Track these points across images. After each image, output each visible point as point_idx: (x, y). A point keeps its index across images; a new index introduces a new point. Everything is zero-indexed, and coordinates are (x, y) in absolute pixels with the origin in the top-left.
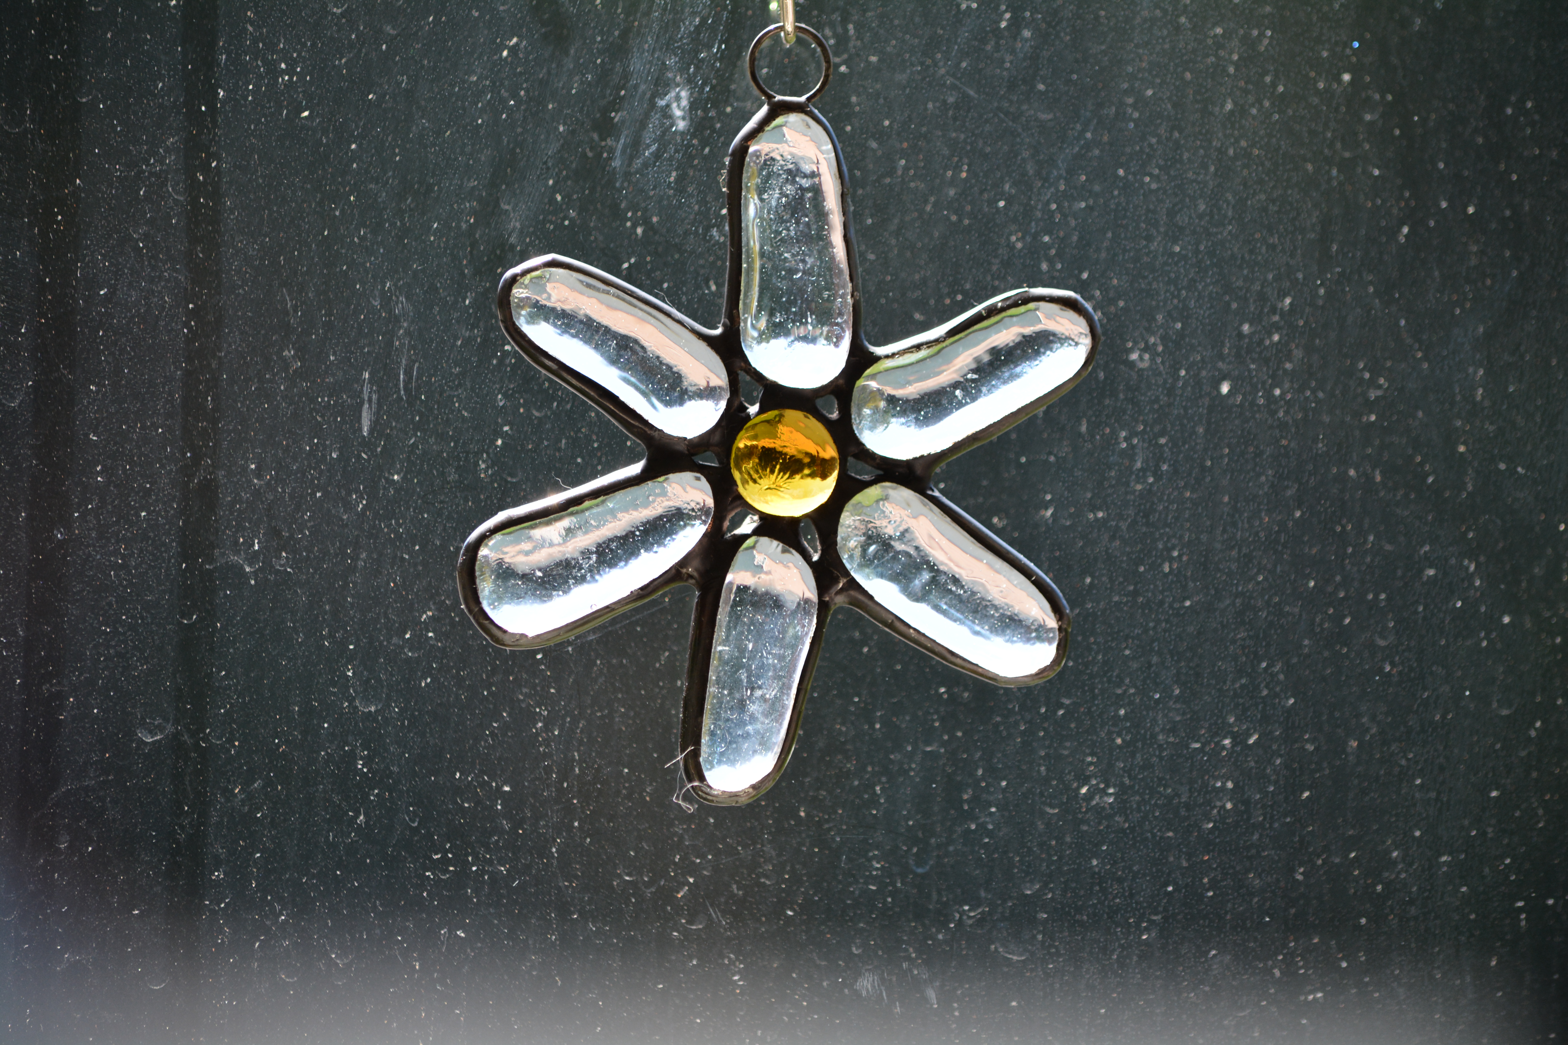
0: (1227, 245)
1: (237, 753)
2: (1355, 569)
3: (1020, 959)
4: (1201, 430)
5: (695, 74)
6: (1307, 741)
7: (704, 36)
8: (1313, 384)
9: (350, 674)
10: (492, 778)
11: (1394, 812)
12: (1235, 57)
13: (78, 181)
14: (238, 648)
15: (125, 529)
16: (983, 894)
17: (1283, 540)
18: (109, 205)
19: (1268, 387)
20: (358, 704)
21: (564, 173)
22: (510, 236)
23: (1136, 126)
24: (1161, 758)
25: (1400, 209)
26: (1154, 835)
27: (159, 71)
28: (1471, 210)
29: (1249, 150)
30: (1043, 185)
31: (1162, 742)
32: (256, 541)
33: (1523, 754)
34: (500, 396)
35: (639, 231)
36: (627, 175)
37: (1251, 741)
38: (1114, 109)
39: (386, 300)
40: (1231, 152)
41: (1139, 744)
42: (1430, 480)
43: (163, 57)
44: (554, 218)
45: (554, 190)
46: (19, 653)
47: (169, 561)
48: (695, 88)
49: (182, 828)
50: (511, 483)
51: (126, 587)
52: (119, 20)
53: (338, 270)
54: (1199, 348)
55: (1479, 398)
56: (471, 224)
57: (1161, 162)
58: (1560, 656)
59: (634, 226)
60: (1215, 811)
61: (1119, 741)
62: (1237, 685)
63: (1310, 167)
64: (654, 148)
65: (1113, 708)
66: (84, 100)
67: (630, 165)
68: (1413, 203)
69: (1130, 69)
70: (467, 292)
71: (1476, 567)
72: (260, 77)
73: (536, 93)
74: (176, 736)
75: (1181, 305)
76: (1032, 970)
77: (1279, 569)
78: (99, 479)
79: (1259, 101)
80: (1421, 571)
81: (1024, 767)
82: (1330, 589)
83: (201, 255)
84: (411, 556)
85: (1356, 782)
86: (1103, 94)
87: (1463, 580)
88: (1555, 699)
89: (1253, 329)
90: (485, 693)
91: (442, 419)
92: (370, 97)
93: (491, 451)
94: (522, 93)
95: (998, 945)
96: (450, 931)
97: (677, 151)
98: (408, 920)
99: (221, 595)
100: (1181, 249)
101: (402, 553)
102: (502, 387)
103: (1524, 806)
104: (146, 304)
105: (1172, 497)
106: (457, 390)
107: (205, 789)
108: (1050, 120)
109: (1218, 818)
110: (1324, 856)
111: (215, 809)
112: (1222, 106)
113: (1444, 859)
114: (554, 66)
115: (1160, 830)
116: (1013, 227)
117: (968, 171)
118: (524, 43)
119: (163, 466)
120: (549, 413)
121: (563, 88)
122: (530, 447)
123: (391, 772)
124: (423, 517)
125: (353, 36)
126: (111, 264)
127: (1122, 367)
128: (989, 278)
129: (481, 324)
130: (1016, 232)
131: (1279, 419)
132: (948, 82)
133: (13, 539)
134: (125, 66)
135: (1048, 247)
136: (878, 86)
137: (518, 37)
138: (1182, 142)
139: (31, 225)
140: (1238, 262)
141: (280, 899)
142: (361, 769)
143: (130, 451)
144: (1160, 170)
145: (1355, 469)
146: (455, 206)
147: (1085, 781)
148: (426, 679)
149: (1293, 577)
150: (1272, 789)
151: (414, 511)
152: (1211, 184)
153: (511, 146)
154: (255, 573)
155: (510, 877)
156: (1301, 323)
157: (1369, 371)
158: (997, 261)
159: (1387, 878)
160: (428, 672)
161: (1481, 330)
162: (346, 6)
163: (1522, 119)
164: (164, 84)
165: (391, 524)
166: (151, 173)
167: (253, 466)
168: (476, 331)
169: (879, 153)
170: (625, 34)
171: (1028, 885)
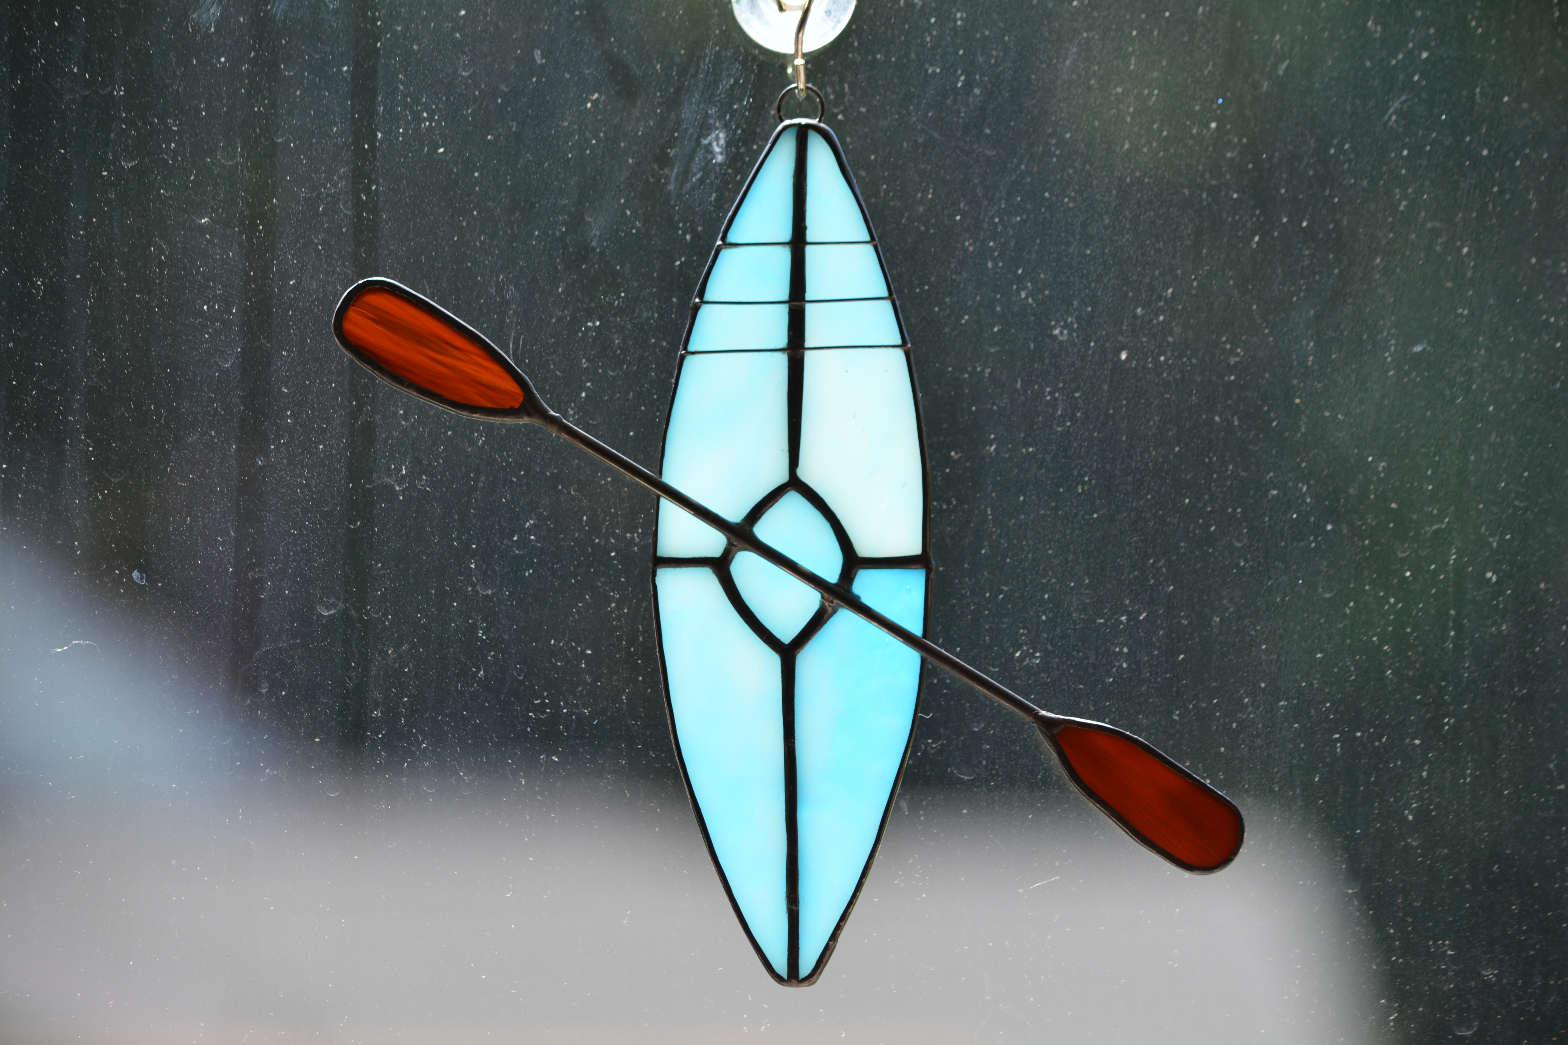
0: (1126, 249)
1: (390, 624)
2: (1219, 490)
3: (969, 778)
4: (1106, 387)
5: (730, 120)
6: (1182, 617)
7: (737, 92)
8: (1189, 353)
9: (473, 566)
10: (578, 645)
11: (1246, 670)
12: (1131, 110)
13: (274, 200)
14: (391, 547)
15: (308, 458)
16: (942, 731)
17: (1166, 469)
18: (297, 218)
19: (1155, 355)
20: (479, 589)
21: (633, 194)
22: (592, 241)
23: (1058, 160)
24: (1075, 630)
25: (1253, 223)
26: (1069, 687)
27: (334, 119)
28: (1304, 224)
29: (1142, 179)
30: (989, 204)
31: (1076, 618)
32: (404, 467)
33: (1340, 626)
34: (584, 360)
35: (688, 237)
36: (679, 195)
37: (1141, 618)
38: (1041, 148)
39: (500, 289)
40: (1128, 180)
41: (1059, 620)
42: (1274, 424)
43: (337, 109)
44: (625, 228)
45: (625, 206)
46: (231, 549)
47: (340, 482)
48: (730, 131)
49: (350, 679)
50: (592, 425)
51: (308, 501)
52: (306, 81)
53: (464, 266)
54: (1105, 326)
55: (1310, 363)
56: (563, 232)
57: (1077, 187)
58: (1368, 554)
59: (684, 234)
60: (1114, 670)
61: (1044, 618)
62: (1131, 576)
63: (1186, 191)
64: (699, 175)
65: (1039, 594)
66: (279, 141)
67: (681, 188)
68: (1262, 219)
69: (1053, 118)
70: (559, 283)
71: (1308, 489)
72: (408, 123)
73: (612, 135)
74: (345, 611)
75: (1091, 294)
76: (978, 787)
77: (1163, 490)
78: (289, 421)
79: (1149, 143)
80: (1268, 491)
81: (973, 637)
82: (1200, 505)
83: (364, 255)
84: (518, 479)
85: (1218, 647)
86: (1033, 137)
87: (1298, 498)
88: (1364, 586)
89: (1144, 312)
90: (573, 581)
91: (541, 377)
92: (489, 137)
93: (577, 401)
94: (602, 135)
95: (953, 768)
96: (547, 757)
97: (716, 178)
98: (516, 748)
99: (378, 507)
100: (1091, 252)
101: (511, 477)
102: (585, 354)
103: (1340, 664)
104: (323, 291)
105: (1084, 437)
106: (552, 356)
107: (367, 651)
108: (994, 156)
109: (1117, 675)
110: (1194, 702)
111: (374, 665)
112: (1122, 146)
113: (1282, 703)
114: (625, 114)
115: (1073, 684)
116: (967, 236)
117: (933, 194)
118: (603, 97)
119: (335, 412)
120: (620, 373)
121: (632, 131)
122: (606, 398)
123: (504, 639)
124: (527, 450)
125: (477, 93)
126: (298, 262)
127: (1047, 340)
128: (948, 273)
129: (570, 307)
130: (969, 239)
131: (1163, 378)
132: (919, 127)
133: (227, 465)
134: (309, 115)
135: (992, 250)
136: (866, 130)
137: (599, 93)
138: (1092, 172)
139: (240, 233)
140: (1134, 262)
141: (422, 732)
142: (481, 637)
143: (312, 400)
144: (1076, 193)
145: (1219, 417)
146: (552, 219)
147: (1019, 647)
148: (529, 571)
149: (1173, 496)
150: (1156, 653)
151: (520, 446)
152: (1114, 204)
153: (593, 174)
154: (403, 491)
155: (592, 717)
156: (1180, 307)
157: (1229, 343)
158: (954, 260)
159: (1240, 718)
160: (531, 565)
161: (1312, 312)
162: (472, 70)
163: (1342, 157)
164: (337, 129)
165: (503, 455)
166: (328, 195)
167: (401, 412)
168: (566, 312)
169: (867, 180)
170: (678, 91)
171: (976, 724)
